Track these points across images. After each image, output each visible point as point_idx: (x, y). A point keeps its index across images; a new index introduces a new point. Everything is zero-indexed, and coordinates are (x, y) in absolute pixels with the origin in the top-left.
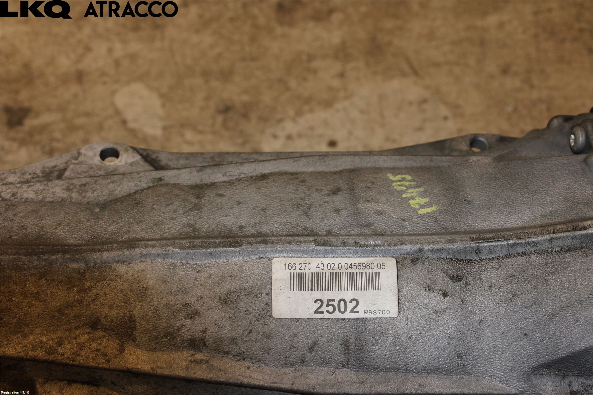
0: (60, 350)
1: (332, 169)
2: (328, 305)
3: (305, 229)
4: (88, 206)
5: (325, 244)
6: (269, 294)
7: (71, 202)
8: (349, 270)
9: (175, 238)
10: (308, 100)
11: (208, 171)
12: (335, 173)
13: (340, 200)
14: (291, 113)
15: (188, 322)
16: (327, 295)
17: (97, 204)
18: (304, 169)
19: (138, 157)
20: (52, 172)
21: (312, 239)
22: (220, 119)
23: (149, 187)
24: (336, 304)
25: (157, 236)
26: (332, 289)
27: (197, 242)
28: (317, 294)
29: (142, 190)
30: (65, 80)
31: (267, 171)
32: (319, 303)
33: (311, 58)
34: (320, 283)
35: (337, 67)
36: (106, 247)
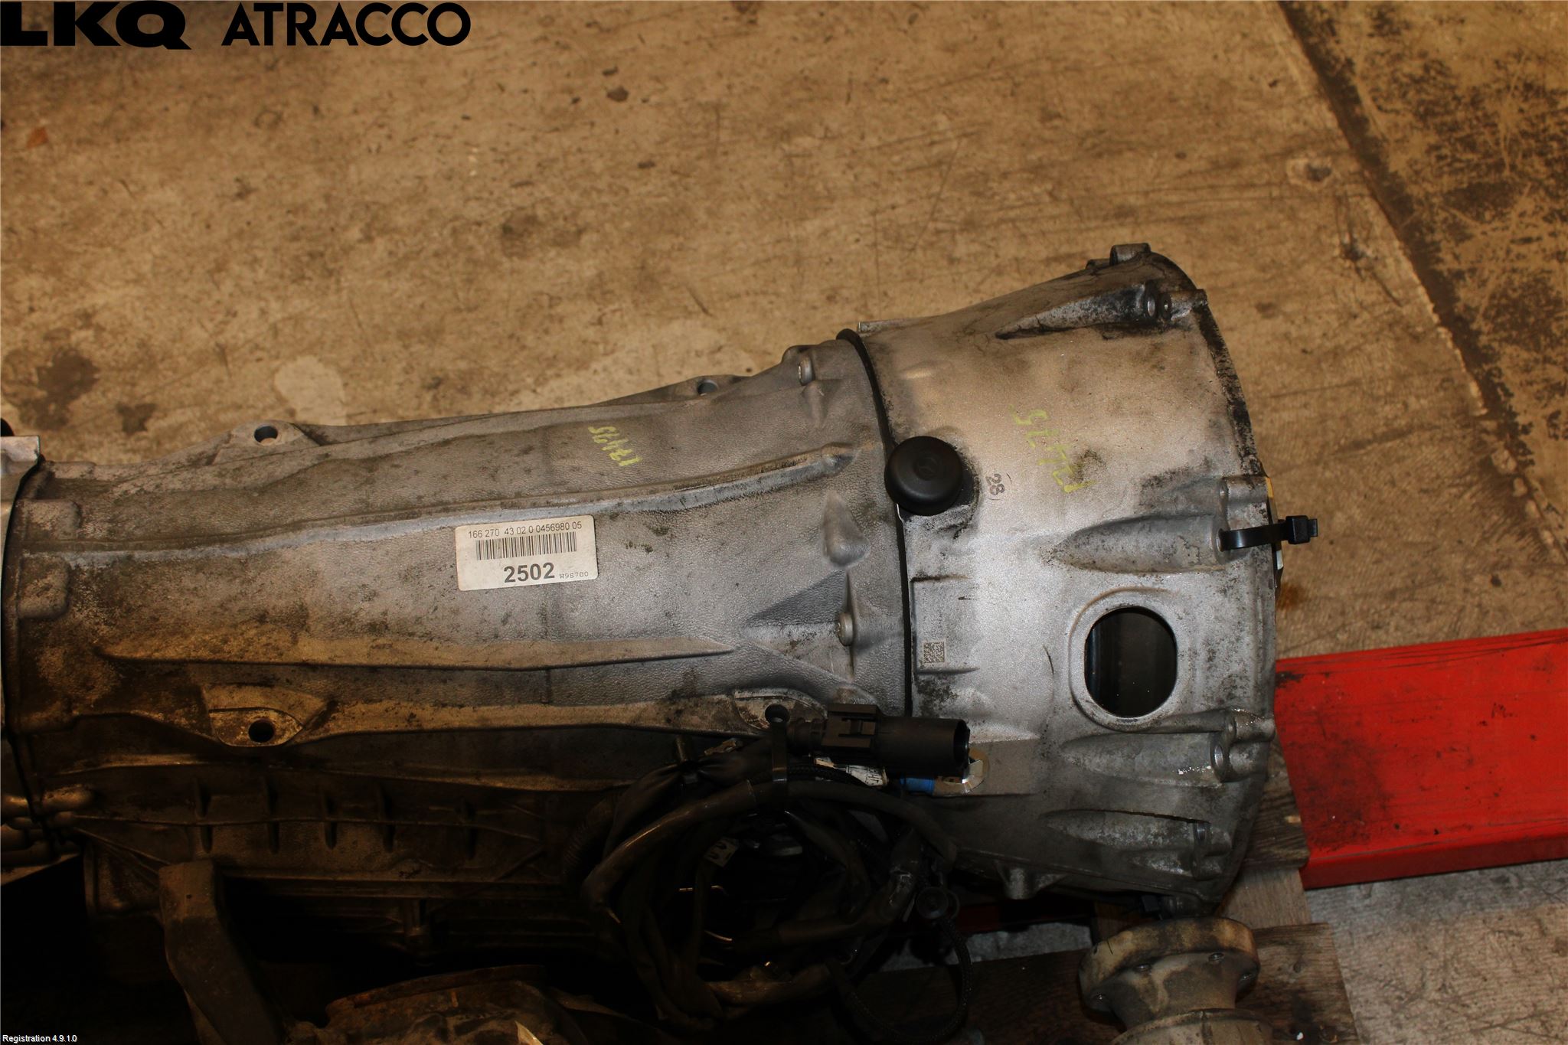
0: (226, 648)
1: (526, 428)
2: (520, 572)
3: (492, 492)
4: (246, 492)
5: (513, 506)
6: (454, 566)
7: (225, 489)
8: (542, 533)
9: (345, 515)
10: (552, 361)
11: (382, 441)
12: (529, 432)
13: (530, 460)
14: (530, 380)
15: (366, 605)
16: (517, 561)
17: (255, 489)
18: (494, 431)
19: (300, 435)
20: (199, 460)
21: (498, 502)
22: (428, 397)
23: (314, 465)
24: (528, 570)
25: (326, 515)
26: (523, 554)
27: (371, 517)
28: (507, 562)
29: (306, 469)
30: (201, 360)
31: (451, 436)
32: (510, 571)
33: (554, 301)
34: (509, 549)
35: (592, 311)
36: (268, 532)
